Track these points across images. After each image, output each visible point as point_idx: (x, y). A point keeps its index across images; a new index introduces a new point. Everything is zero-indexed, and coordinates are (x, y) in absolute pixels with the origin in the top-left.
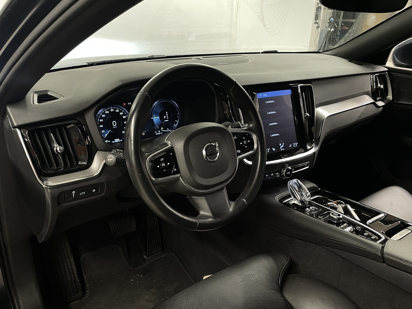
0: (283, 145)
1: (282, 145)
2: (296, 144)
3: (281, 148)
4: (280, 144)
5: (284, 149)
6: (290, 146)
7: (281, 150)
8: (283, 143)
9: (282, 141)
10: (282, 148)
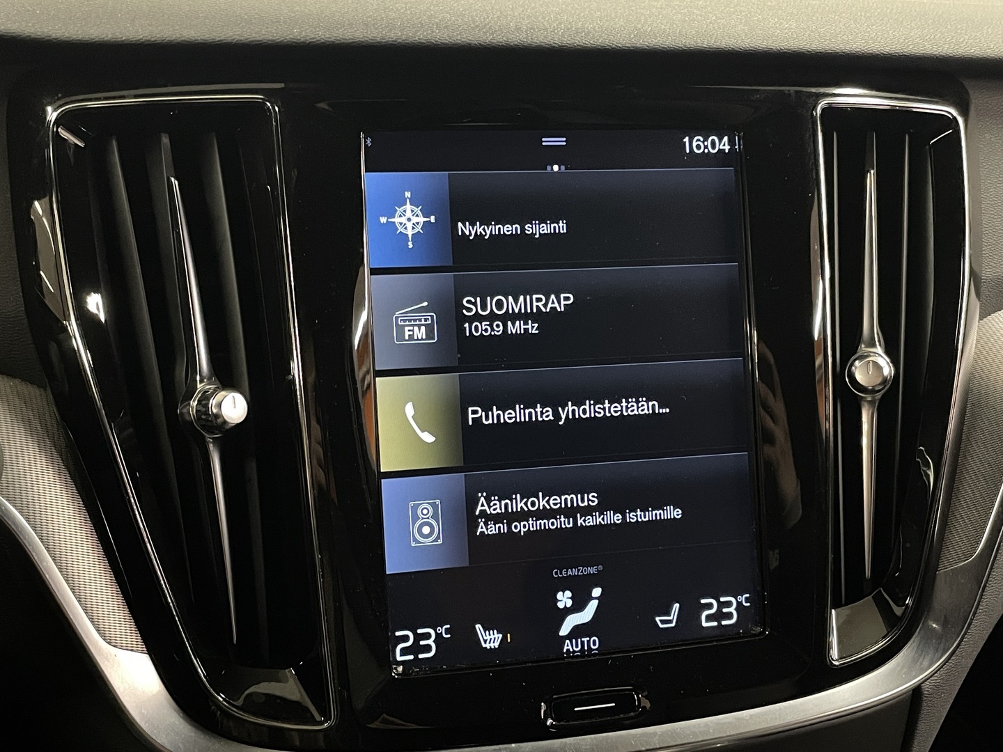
0: (593, 606)
1: (578, 606)
2: (733, 605)
3: (565, 630)
4: (564, 599)
5: (594, 643)
6: (669, 619)
7: (567, 646)
8: (597, 592)
9: (592, 570)
10: (578, 632)
